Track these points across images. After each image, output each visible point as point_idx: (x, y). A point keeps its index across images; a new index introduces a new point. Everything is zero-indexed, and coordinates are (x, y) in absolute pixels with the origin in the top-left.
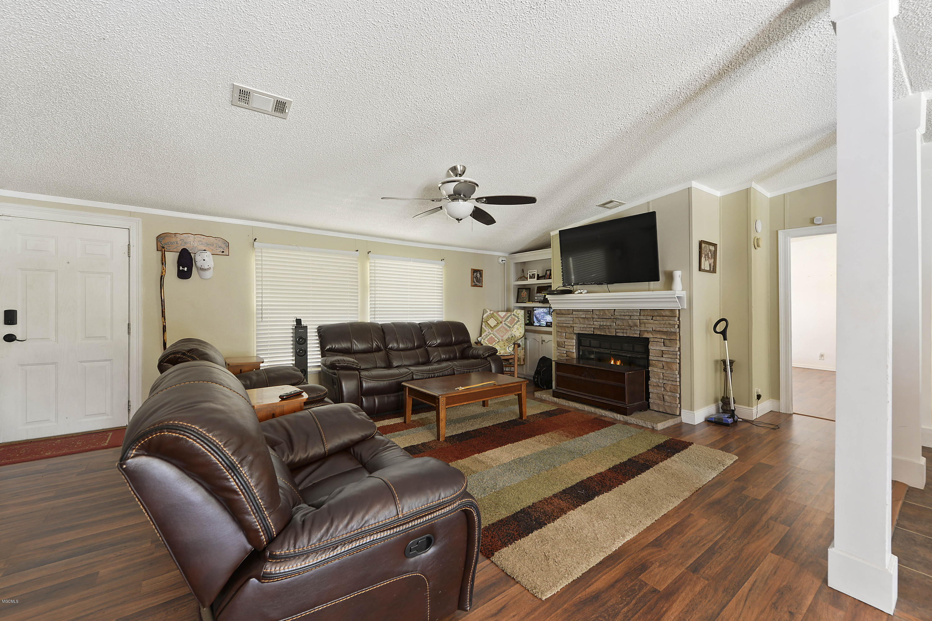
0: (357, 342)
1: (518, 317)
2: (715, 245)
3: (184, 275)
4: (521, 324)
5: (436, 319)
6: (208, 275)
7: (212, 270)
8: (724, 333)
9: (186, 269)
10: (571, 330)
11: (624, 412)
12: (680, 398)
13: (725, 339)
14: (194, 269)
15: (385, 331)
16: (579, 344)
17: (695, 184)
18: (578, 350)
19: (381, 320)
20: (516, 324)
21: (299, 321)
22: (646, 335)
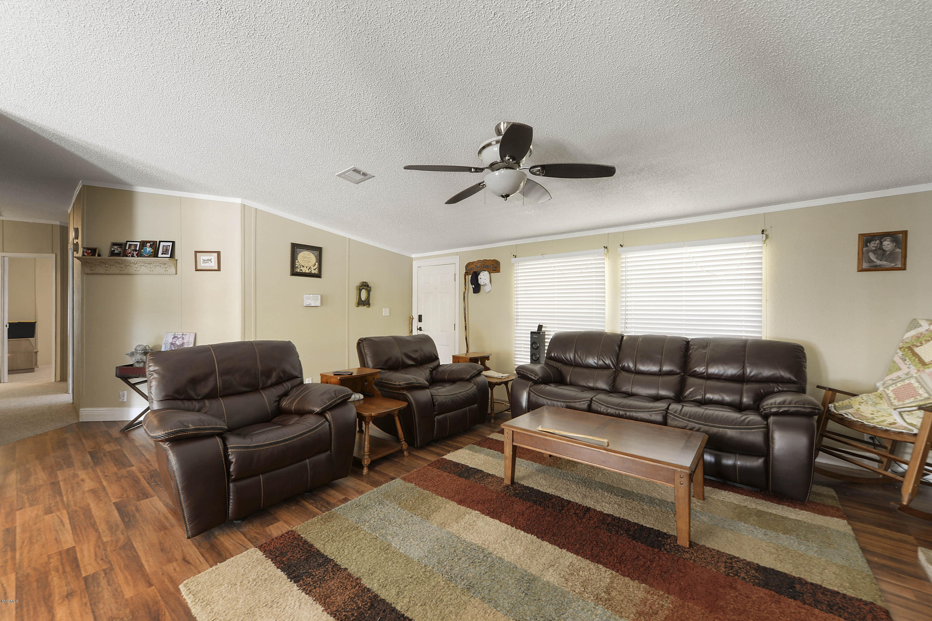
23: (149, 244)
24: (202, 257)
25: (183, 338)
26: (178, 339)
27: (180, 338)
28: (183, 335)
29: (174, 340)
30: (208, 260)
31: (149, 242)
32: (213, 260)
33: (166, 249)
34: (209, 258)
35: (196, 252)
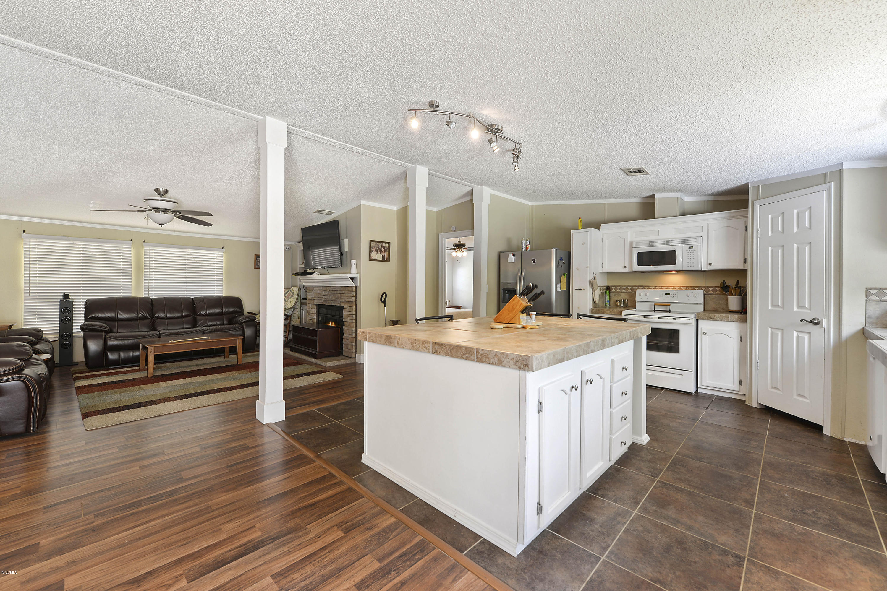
0: (122, 312)
1: (293, 293)
2: (389, 243)
4: (294, 298)
5: (215, 294)
8: (384, 302)
10: (312, 302)
11: (315, 356)
12: (356, 346)
13: (385, 306)
15: (154, 303)
16: (318, 313)
17: (363, 202)
18: (318, 315)
19: (153, 295)
20: (290, 298)
21: (66, 296)
22: (343, 305)
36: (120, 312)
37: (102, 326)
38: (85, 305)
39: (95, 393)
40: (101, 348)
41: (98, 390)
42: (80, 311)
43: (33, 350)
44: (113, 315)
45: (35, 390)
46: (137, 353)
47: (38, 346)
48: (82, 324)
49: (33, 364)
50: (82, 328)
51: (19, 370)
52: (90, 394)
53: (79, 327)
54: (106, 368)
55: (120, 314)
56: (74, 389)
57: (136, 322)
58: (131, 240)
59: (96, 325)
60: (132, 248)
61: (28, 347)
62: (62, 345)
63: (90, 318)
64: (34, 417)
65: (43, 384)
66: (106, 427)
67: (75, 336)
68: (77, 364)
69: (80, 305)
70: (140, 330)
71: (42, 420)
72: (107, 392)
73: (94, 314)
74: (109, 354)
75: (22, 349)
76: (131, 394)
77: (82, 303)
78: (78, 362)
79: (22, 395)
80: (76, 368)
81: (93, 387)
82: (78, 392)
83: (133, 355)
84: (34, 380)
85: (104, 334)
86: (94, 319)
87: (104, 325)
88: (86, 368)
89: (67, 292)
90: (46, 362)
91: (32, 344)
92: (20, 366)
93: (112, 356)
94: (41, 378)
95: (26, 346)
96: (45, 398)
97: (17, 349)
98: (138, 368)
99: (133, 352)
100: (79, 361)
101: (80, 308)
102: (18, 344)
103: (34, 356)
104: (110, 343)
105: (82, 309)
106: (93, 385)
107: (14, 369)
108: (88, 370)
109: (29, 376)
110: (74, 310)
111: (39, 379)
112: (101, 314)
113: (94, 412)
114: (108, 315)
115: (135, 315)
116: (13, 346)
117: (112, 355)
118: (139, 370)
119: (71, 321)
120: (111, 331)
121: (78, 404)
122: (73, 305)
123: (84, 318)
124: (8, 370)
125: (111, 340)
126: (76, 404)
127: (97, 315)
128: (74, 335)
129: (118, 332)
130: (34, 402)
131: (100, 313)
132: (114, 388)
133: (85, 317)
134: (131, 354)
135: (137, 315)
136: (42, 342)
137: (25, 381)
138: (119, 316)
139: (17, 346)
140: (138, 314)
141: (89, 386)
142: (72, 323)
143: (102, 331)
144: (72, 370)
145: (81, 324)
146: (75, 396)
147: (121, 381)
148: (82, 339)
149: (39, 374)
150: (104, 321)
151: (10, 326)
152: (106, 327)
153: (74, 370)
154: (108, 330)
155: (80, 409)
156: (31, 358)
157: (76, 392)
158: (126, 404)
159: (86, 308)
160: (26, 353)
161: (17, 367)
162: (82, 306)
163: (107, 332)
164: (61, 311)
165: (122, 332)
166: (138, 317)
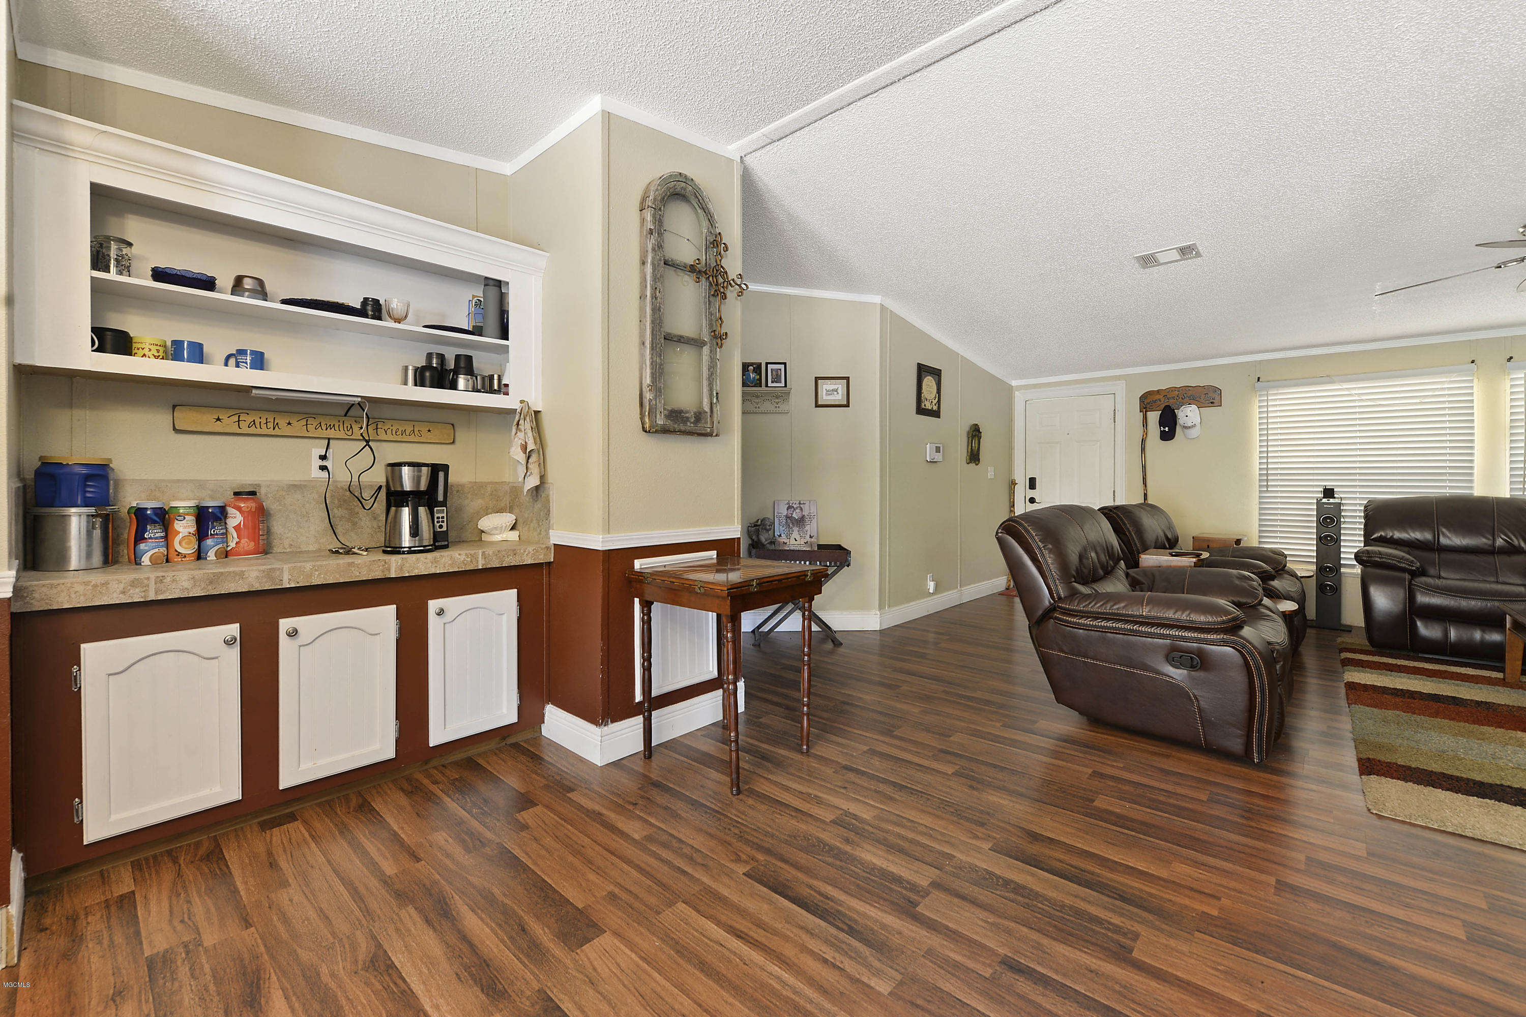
0: (1450, 531)
3: (1167, 436)
6: (1194, 433)
7: (1198, 427)
9: (1167, 429)
14: (1178, 428)
21: (1329, 493)
23: (751, 368)
24: (825, 386)
25: (801, 509)
26: (795, 510)
27: (797, 508)
28: (800, 504)
29: (790, 511)
30: (833, 390)
31: (752, 364)
32: (840, 391)
33: (777, 375)
34: (835, 387)
35: (817, 379)
36: (1444, 530)
37: (1403, 558)
38: (1365, 511)
39: (1390, 712)
40: (1401, 607)
41: (1396, 707)
42: (1355, 523)
43: (1264, 589)
44: (1427, 536)
45: (1260, 675)
46: (1496, 637)
47: (1276, 583)
48: (1358, 549)
49: (1263, 617)
50: (1358, 557)
51: (1234, 627)
52: (1376, 711)
53: (1353, 556)
54: (1412, 654)
55: (1444, 535)
56: (1343, 685)
57: (1490, 559)
58: (1473, 362)
59: (1390, 555)
60: (1476, 381)
61: (1256, 582)
62: (1321, 588)
63: (1375, 540)
64: (1260, 731)
65: (1278, 667)
66: (1422, 827)
67: (1344, 573)
68: (1349, 629)
69: (1355, 511)
70: (1501, 579)
71: (1275, 740)
72: (1418, 718)
73: (1384, 530)
74: (1419, 623)
75: (1245, 585)
76: (1490, 748)
77: (1358, 508)
78: (1351, 627)
79: (1239, 678)
80: (1347, 639)
81: (1384, 693)
82: (1351, 696)
83: (1482, 637)
84: (1260, 653)
85: (1407, 576)
86: (1382, 541)
87: (1408, 556)
88: (1368, 644)
89: (1329, 484)
90: (1287, 617)
91: (1266, 577)
92: (1235, 619)
93: (1427, 630)
94: (1273, 652)
95: (1252, 580)
96: (1280, 696)
97: (1237, 582)
98: (1500, 675)
99: (1483, 631)
100: (1352, 624)
101: (1355, 517)
102: (1240, 574)
103: (1266, 601)
104: (1422, 599)
105: (1358, 520)
106: (1384, 690)
107: (1223, 622)
108: (1371, 648)
109: (1250, 643)
110: (1342, 520)
111: (1270, 655)
112: (1399, 531)
113: (1389, 765)
114: (1417, 535)
115: (1484, 540)
116: (1230, 576)
117: (1426, 627)
118: (1503, 683)
119: (1337, 541)
120: (1423, 573)
121: (1349, 727)
122: (1340, 511)
123: (1362, 539)
124: (1215, 623)
125: (1423, 594)
126: (1345, 725)
127: (1390, 534)
128: (1343, 570)
129: (1439, 577)
130: (1258, 700)
131: (1396, 530)
132: (1436, 715)
133: (1365, 535)
134: (1477, 635)
135: (1490, 542)
136: (1286, 576)
137: (1241, 648)
138: (1443, 541)
139: (1237, 577)
140: (1494, 540)
141: (1374, 688)
142: (1340, 546)
143: (1403, 570)
144: (1339, 640)
145: (1356, 551)
146: (1343, 703)
147: (1455, 701)
148: (1359, 581)
149: (1269, 643)
150: (1407, 549)
151: (1238, 542)
152: (1412, 562)
153: (1343, 642)
154: (1418, 568)
155: (1355, 740)
156: (1260, 603)
157: (1347, 695)
158: (1478, 777)
159: (1366, 517)
160: (1251, 593)
161: (1229, 621)
162: (1358, 514)
163: (1414, 574)
164: (1318, 521)
165: (1451, 578)
166: (1493, 545)
